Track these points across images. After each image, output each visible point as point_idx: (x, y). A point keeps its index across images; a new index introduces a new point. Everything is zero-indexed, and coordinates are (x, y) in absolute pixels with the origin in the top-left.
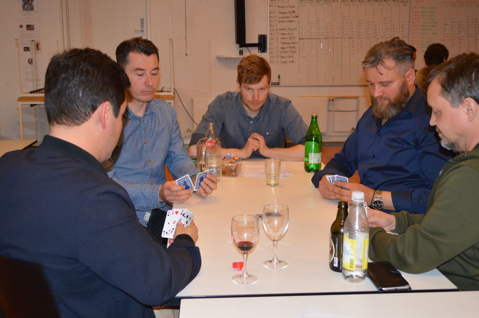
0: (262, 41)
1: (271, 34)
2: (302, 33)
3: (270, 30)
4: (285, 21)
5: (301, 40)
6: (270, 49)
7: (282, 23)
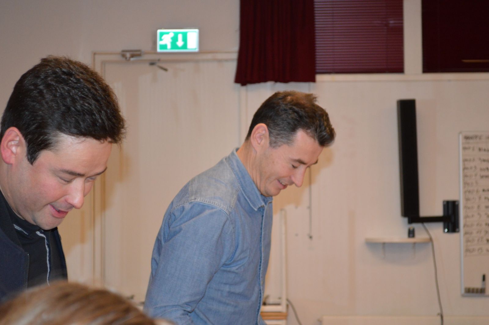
0: (450, 212)
1: (467, 200)
3: (465, 192)
6: (465, 226)
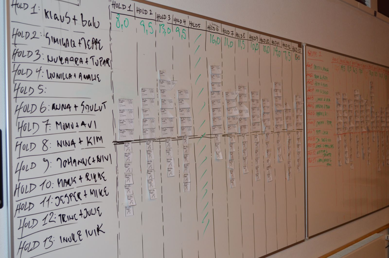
2: (121, 122)
4: (70, 76)
5: (118, 146)
7: (61, 80)
